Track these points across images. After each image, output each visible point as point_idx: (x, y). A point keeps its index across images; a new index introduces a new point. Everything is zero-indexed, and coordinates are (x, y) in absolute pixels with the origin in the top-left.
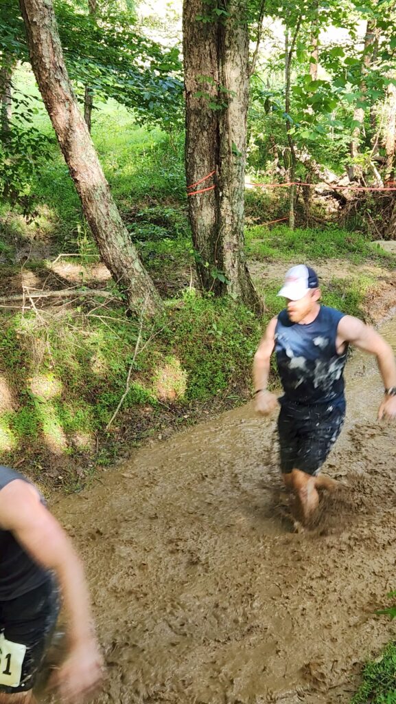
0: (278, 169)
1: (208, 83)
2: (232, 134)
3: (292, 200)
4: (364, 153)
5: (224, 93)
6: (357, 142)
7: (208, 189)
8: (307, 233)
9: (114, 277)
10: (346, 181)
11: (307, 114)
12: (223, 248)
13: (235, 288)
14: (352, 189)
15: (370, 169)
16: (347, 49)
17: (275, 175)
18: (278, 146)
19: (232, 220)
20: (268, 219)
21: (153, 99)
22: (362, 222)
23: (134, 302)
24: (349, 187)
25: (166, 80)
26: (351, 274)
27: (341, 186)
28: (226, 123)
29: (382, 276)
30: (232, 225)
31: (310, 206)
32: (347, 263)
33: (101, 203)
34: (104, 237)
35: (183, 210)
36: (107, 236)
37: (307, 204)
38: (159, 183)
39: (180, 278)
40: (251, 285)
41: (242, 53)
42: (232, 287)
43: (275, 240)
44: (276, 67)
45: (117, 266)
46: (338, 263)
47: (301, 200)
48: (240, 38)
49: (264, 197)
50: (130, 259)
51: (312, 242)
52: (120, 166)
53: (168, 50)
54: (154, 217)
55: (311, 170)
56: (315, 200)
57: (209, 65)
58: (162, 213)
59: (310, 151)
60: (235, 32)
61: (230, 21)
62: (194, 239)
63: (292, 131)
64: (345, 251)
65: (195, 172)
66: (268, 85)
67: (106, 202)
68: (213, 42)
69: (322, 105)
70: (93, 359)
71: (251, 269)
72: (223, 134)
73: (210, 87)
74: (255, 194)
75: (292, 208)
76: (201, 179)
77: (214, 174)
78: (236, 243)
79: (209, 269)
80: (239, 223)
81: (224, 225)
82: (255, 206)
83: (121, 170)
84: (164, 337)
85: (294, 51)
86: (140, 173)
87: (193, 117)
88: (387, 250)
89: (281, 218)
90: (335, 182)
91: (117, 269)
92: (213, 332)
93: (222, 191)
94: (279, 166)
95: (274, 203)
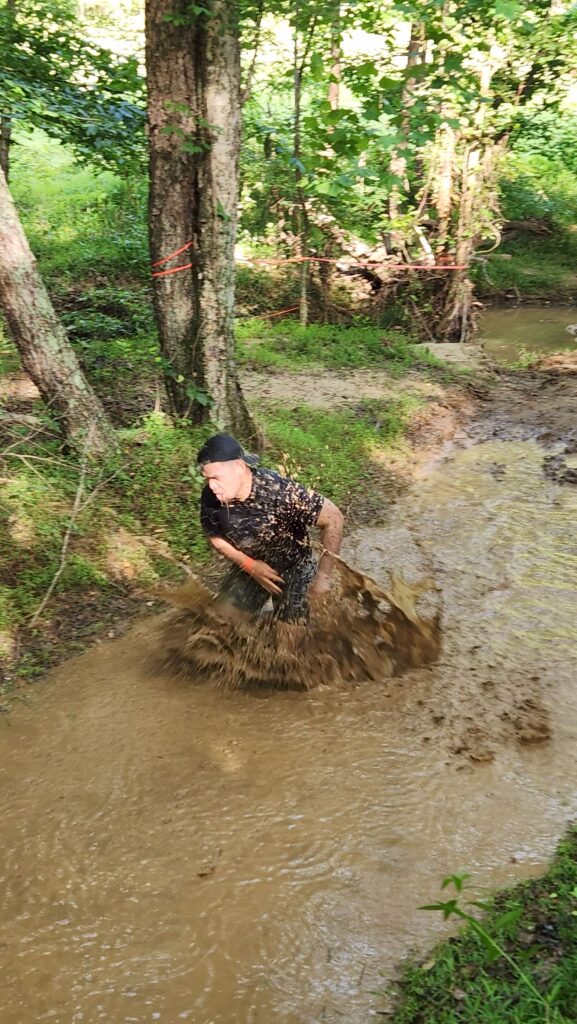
0: (283, 236)
1: (182, 114)
2: (217, 188)
3: (304, 282)
4: (406, 213)
5: (206, 129)
6: (396, 199)
7: (182, 268)
8: (326, 332)
9: (44, 397)
10: (380, 254)
11: (325, 158)
12: (204, 355)
13: (221, 413)
14: (390, 266)
15: (416, 237)
16: (383, 62)
17: (279, 243)
18: (283, 202)
19: (217, 314)
20: (269, 308)
21: (102, 135)
22: (403, 314)
23: (74, 434)
24: (386, 263)
25: (120, 107)
26: (389, 392)
27: (374, 262)
28: (207, 172)
29: (433, 394)
30: (217, 322)
31: (329, 289)
32: (382, 376)
33: (24, 288)
34: (29, 339)
35: (146, 293)
36: (33, 337)
37: (325, 287)
38: (109, 253)
39: (141, 396)
40: (244, 410)
41: (231, 71)
42: (217, 411)
43: (280, 341)
44: (280, 87)
45: (47, 379)
46: (370, 375)
47: (317, 280)
48: (228, 48)
49: (264, 275)
50: (66, 370)
51: (333, 344)
52: (53, 227)
53: (124, 61)
54: (103, 303)
55: (331, 237)
56: (336, 281)
57: (183, 87)
58: (115, 297)
59: (330, 209)
60: (221, 39)
61: (213, 23)
62: (162, 341)
63: (304, 183)
64: (380, 357)
65: (164, 243)
66: (269, 113)
67: (31, 287)
68: (188, 53)
69: (346, 146)
70: (12, 519)
71: (245, 384)
72: (204, 189)
73: (184, 120)
74: (250, 271)
75: (304, 294)
76: (172, 253)
77: (191, 247)
78: (224, 348)
79: (184, 385)
80: (228, 319)
81: (206, 321)
82: (251, 289)
83: (54, 232)
84: (117, 485)
85: (307, 65)
86: (82, 238)
87: (159, 163)
88: (439, 357)
89: (287, 307)
90: (364, 256)
91: (47, 385)
92: (189, 478)
93: (202, 271)
94: (285, 230)
95: (277, 285)
